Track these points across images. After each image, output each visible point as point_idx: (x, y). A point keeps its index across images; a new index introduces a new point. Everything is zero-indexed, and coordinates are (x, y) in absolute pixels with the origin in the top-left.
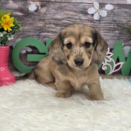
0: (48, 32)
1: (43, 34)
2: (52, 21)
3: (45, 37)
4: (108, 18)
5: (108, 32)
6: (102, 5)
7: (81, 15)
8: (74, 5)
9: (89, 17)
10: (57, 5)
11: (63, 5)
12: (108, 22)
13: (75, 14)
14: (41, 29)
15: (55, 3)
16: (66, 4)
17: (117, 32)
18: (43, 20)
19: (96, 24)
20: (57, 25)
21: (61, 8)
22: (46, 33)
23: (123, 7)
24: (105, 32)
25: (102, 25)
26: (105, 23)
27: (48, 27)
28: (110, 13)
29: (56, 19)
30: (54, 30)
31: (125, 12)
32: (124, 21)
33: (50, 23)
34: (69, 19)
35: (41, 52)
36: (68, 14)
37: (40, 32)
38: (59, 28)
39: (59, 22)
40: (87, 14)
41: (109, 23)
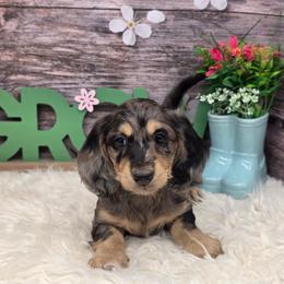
0: (24, 73)
1: (13, 77)
2: (32, 50)
3: (17, 84)
4: (153, 41)
5: (155, 72)
6: (140, 13)
7: (95, 34)
8: (78, 14)
9: (114, 39)
10: (41, 14)
11: (53, 13)
12: (155, 49)
13: (82, 32)
14: (9, 66)
15: (36, 10)
16: (60, 12)
17: (174, 70)
18: (12, 48)
19: (128, 54)
20: (42, 57)
21: (49, 21)
22: (20, 77)
23: (186, 16)
24: (150, 71)
25: (142, 56)
26: (149, 52)
27: (24, 63)
28: (159, 29)
29: (39, 45)
30: (38, 69)
31: (191, 27)
32: (190, 46)
33: (27, 54)
34: (70, 45)
35: (10, 115)
36: (67, 34)
37: (7, 75)
38: (48, 64)
39: (48, 52)
40: (107, 32)
41: (157, 52)
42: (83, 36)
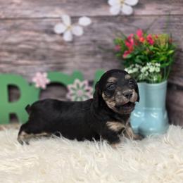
13: (37, 34)
17: (99, 56)
19: (68, 47)
20: (11, 52)
23: (105, 20)
29: (9, 44)
30: (8, 60)
34: (29, 43)
36: (26, 36)
39: (15, 48)
40: (52, 33)
42: (38, 37)
